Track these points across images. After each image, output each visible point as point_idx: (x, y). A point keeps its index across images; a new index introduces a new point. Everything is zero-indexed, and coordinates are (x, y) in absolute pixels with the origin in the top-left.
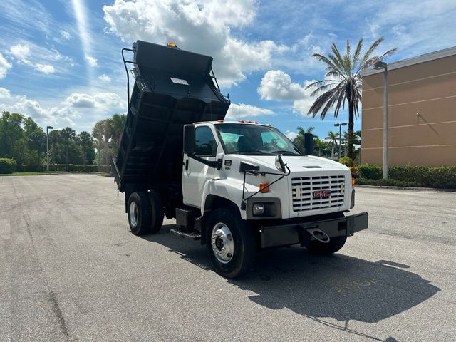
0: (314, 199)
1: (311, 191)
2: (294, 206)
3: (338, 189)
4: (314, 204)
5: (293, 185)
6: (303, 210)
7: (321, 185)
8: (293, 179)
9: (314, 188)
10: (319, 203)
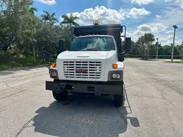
0: (76, 72)
1: (75, 68)
2: (65, 74)
3: (95, 69)
4: (76, 75)
5: (64, 65)
6: (70, 77)
7: (81, 66)
8: (64, 62)
9: (76, 67)
10: (81, 75)
